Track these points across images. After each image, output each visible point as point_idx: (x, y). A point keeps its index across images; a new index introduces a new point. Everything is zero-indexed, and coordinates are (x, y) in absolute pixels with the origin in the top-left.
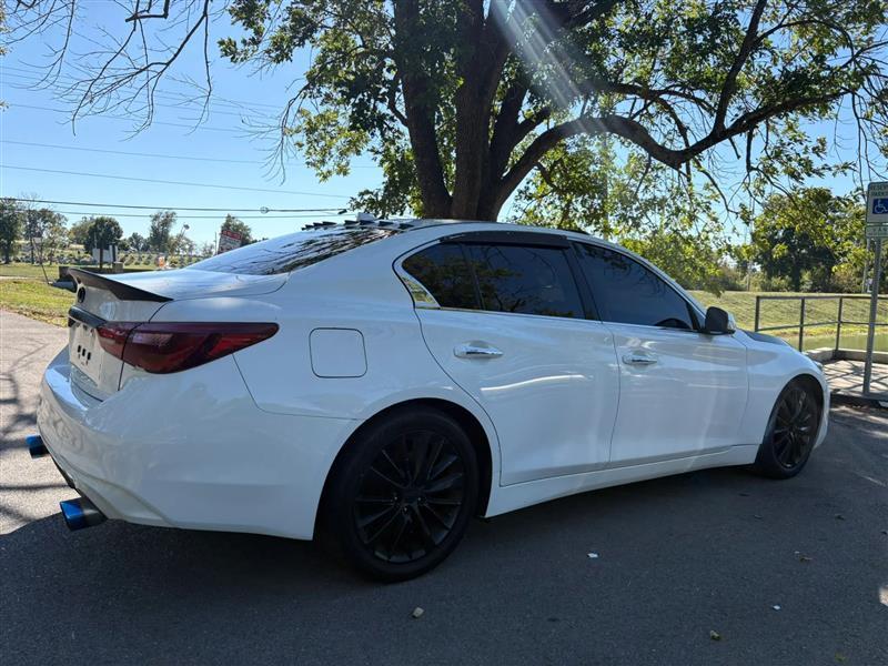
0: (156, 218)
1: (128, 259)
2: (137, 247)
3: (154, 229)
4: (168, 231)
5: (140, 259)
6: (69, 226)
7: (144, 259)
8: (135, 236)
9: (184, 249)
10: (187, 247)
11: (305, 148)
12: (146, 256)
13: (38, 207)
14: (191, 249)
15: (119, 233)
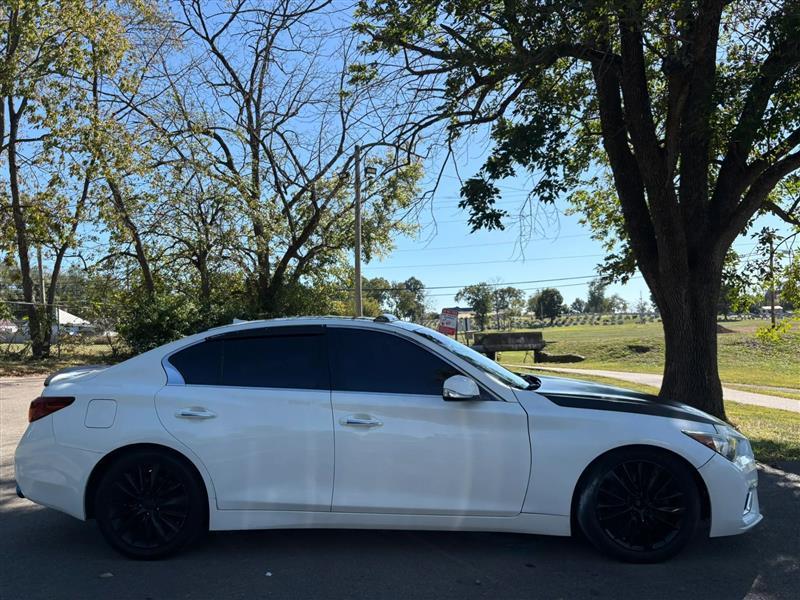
0: (593, 284)
1: (568, 321)
2: (580, 310)
3: (592, 294)
4: (602, 295)
5: (578, 320)
6: (526, 298)
7: (581, 320)
8: (578, 301)
9: (619, 308)
10: (621, 306)
11: (589, 224)
12: (583, 317)
13: (505, 287)
14: (625, 308)
15: (560, 299)
